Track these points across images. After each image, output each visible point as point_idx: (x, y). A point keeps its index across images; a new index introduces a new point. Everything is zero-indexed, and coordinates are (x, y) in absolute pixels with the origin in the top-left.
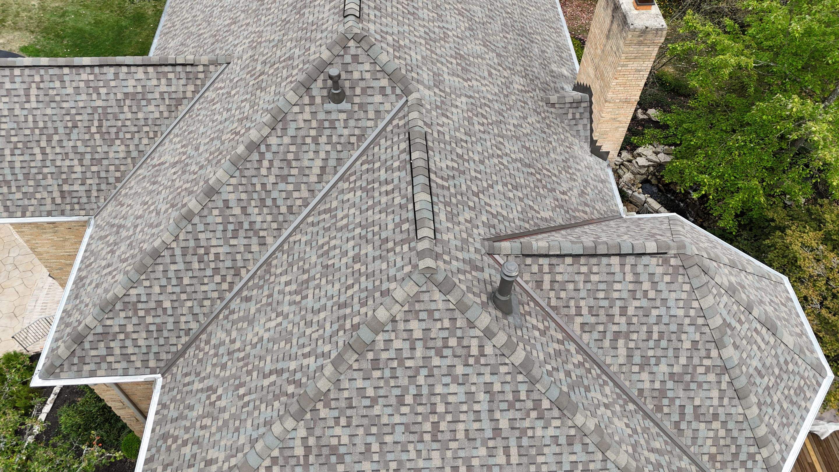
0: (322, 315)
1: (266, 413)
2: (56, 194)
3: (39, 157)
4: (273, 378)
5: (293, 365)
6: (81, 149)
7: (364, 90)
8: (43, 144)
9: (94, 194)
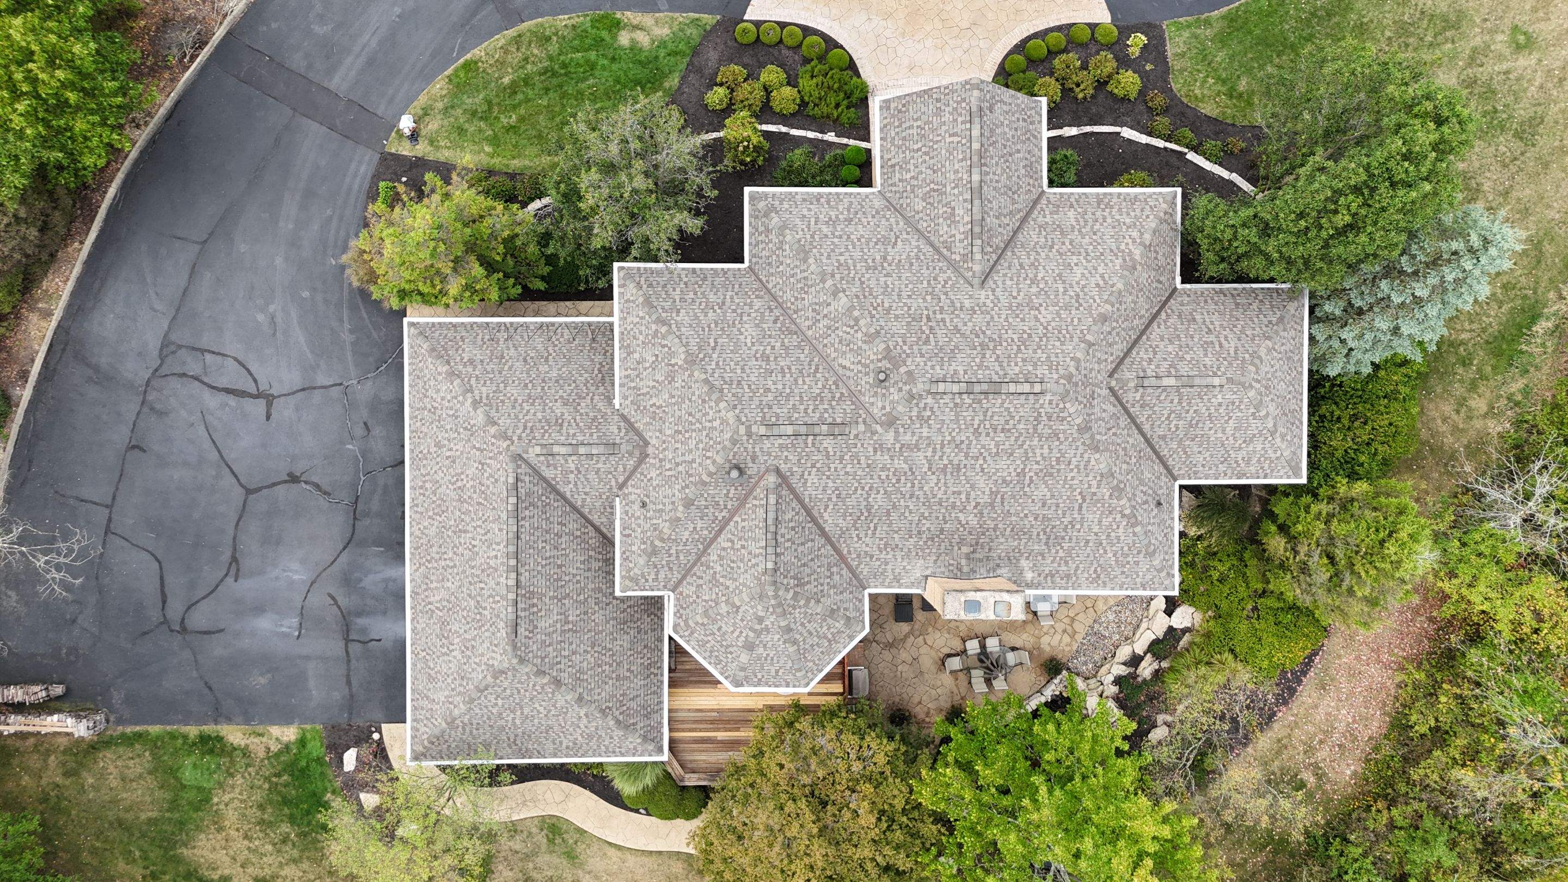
0: (739, 371)
1: (693, 342)
2: (893, 161)
3: (916, 147)
4: (712, 344)
5: (715, 356)
6: (921, 177)
7: (884, 395)
8: (924, 149)
9: (894, 189)
